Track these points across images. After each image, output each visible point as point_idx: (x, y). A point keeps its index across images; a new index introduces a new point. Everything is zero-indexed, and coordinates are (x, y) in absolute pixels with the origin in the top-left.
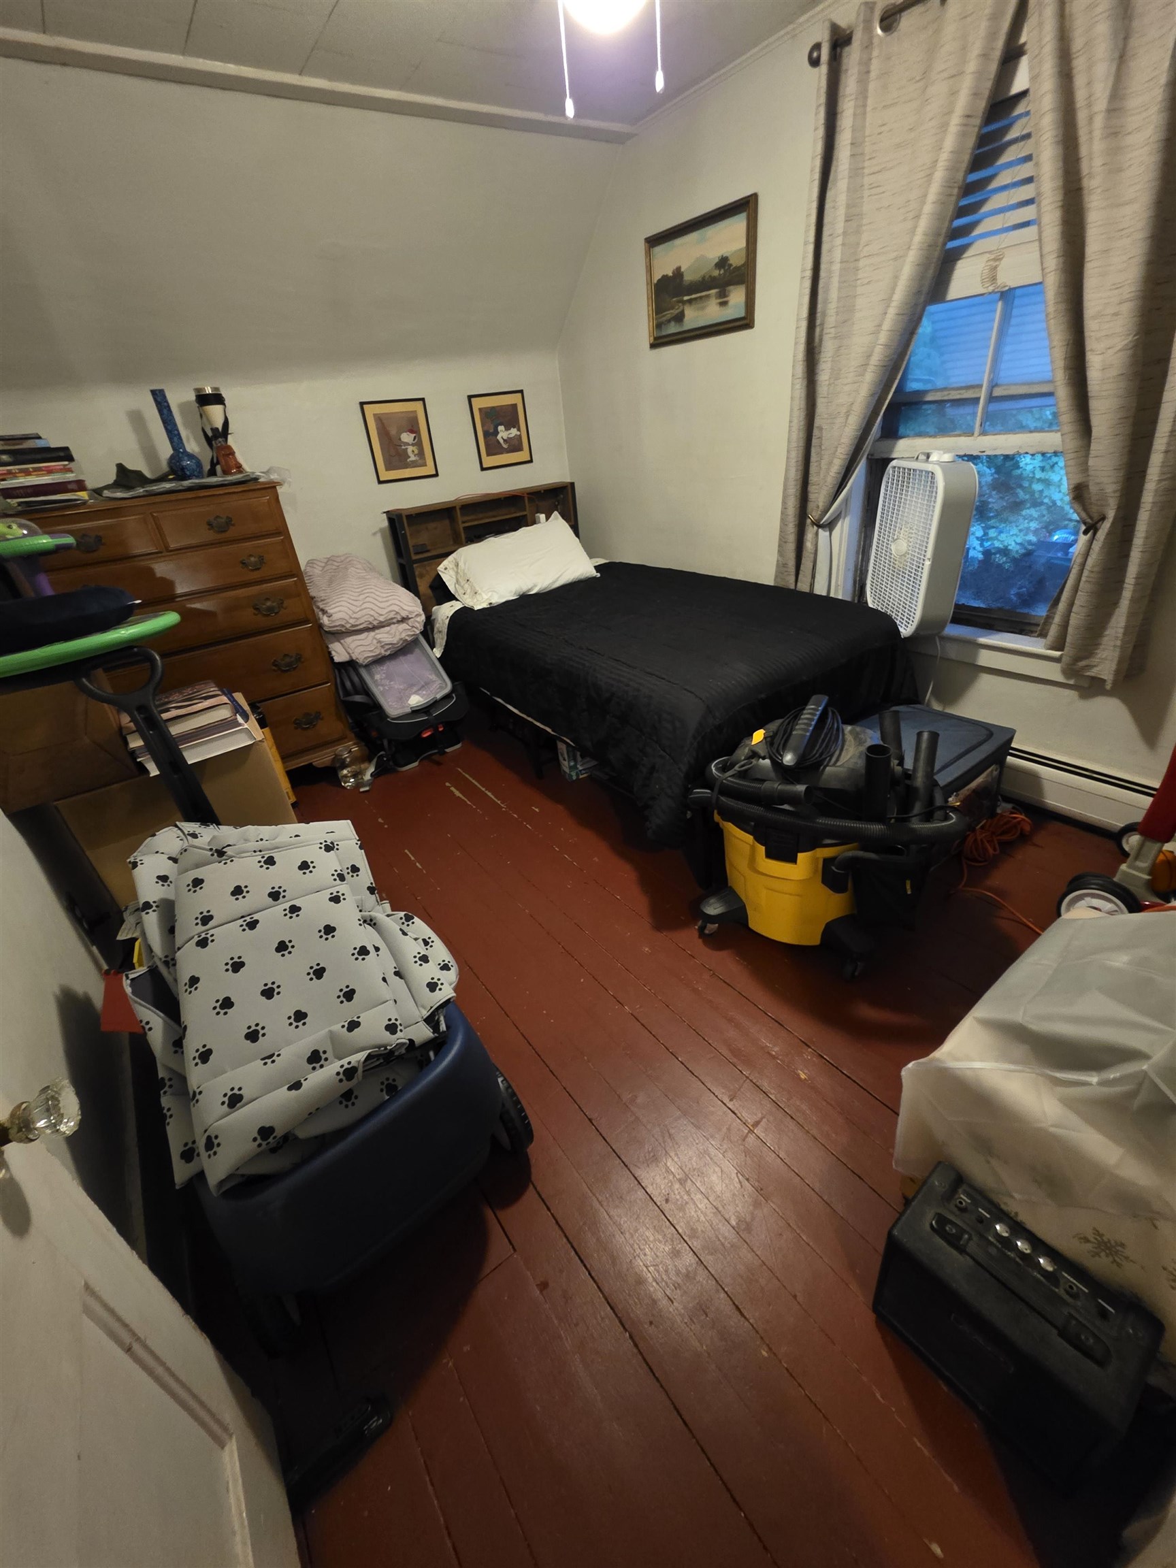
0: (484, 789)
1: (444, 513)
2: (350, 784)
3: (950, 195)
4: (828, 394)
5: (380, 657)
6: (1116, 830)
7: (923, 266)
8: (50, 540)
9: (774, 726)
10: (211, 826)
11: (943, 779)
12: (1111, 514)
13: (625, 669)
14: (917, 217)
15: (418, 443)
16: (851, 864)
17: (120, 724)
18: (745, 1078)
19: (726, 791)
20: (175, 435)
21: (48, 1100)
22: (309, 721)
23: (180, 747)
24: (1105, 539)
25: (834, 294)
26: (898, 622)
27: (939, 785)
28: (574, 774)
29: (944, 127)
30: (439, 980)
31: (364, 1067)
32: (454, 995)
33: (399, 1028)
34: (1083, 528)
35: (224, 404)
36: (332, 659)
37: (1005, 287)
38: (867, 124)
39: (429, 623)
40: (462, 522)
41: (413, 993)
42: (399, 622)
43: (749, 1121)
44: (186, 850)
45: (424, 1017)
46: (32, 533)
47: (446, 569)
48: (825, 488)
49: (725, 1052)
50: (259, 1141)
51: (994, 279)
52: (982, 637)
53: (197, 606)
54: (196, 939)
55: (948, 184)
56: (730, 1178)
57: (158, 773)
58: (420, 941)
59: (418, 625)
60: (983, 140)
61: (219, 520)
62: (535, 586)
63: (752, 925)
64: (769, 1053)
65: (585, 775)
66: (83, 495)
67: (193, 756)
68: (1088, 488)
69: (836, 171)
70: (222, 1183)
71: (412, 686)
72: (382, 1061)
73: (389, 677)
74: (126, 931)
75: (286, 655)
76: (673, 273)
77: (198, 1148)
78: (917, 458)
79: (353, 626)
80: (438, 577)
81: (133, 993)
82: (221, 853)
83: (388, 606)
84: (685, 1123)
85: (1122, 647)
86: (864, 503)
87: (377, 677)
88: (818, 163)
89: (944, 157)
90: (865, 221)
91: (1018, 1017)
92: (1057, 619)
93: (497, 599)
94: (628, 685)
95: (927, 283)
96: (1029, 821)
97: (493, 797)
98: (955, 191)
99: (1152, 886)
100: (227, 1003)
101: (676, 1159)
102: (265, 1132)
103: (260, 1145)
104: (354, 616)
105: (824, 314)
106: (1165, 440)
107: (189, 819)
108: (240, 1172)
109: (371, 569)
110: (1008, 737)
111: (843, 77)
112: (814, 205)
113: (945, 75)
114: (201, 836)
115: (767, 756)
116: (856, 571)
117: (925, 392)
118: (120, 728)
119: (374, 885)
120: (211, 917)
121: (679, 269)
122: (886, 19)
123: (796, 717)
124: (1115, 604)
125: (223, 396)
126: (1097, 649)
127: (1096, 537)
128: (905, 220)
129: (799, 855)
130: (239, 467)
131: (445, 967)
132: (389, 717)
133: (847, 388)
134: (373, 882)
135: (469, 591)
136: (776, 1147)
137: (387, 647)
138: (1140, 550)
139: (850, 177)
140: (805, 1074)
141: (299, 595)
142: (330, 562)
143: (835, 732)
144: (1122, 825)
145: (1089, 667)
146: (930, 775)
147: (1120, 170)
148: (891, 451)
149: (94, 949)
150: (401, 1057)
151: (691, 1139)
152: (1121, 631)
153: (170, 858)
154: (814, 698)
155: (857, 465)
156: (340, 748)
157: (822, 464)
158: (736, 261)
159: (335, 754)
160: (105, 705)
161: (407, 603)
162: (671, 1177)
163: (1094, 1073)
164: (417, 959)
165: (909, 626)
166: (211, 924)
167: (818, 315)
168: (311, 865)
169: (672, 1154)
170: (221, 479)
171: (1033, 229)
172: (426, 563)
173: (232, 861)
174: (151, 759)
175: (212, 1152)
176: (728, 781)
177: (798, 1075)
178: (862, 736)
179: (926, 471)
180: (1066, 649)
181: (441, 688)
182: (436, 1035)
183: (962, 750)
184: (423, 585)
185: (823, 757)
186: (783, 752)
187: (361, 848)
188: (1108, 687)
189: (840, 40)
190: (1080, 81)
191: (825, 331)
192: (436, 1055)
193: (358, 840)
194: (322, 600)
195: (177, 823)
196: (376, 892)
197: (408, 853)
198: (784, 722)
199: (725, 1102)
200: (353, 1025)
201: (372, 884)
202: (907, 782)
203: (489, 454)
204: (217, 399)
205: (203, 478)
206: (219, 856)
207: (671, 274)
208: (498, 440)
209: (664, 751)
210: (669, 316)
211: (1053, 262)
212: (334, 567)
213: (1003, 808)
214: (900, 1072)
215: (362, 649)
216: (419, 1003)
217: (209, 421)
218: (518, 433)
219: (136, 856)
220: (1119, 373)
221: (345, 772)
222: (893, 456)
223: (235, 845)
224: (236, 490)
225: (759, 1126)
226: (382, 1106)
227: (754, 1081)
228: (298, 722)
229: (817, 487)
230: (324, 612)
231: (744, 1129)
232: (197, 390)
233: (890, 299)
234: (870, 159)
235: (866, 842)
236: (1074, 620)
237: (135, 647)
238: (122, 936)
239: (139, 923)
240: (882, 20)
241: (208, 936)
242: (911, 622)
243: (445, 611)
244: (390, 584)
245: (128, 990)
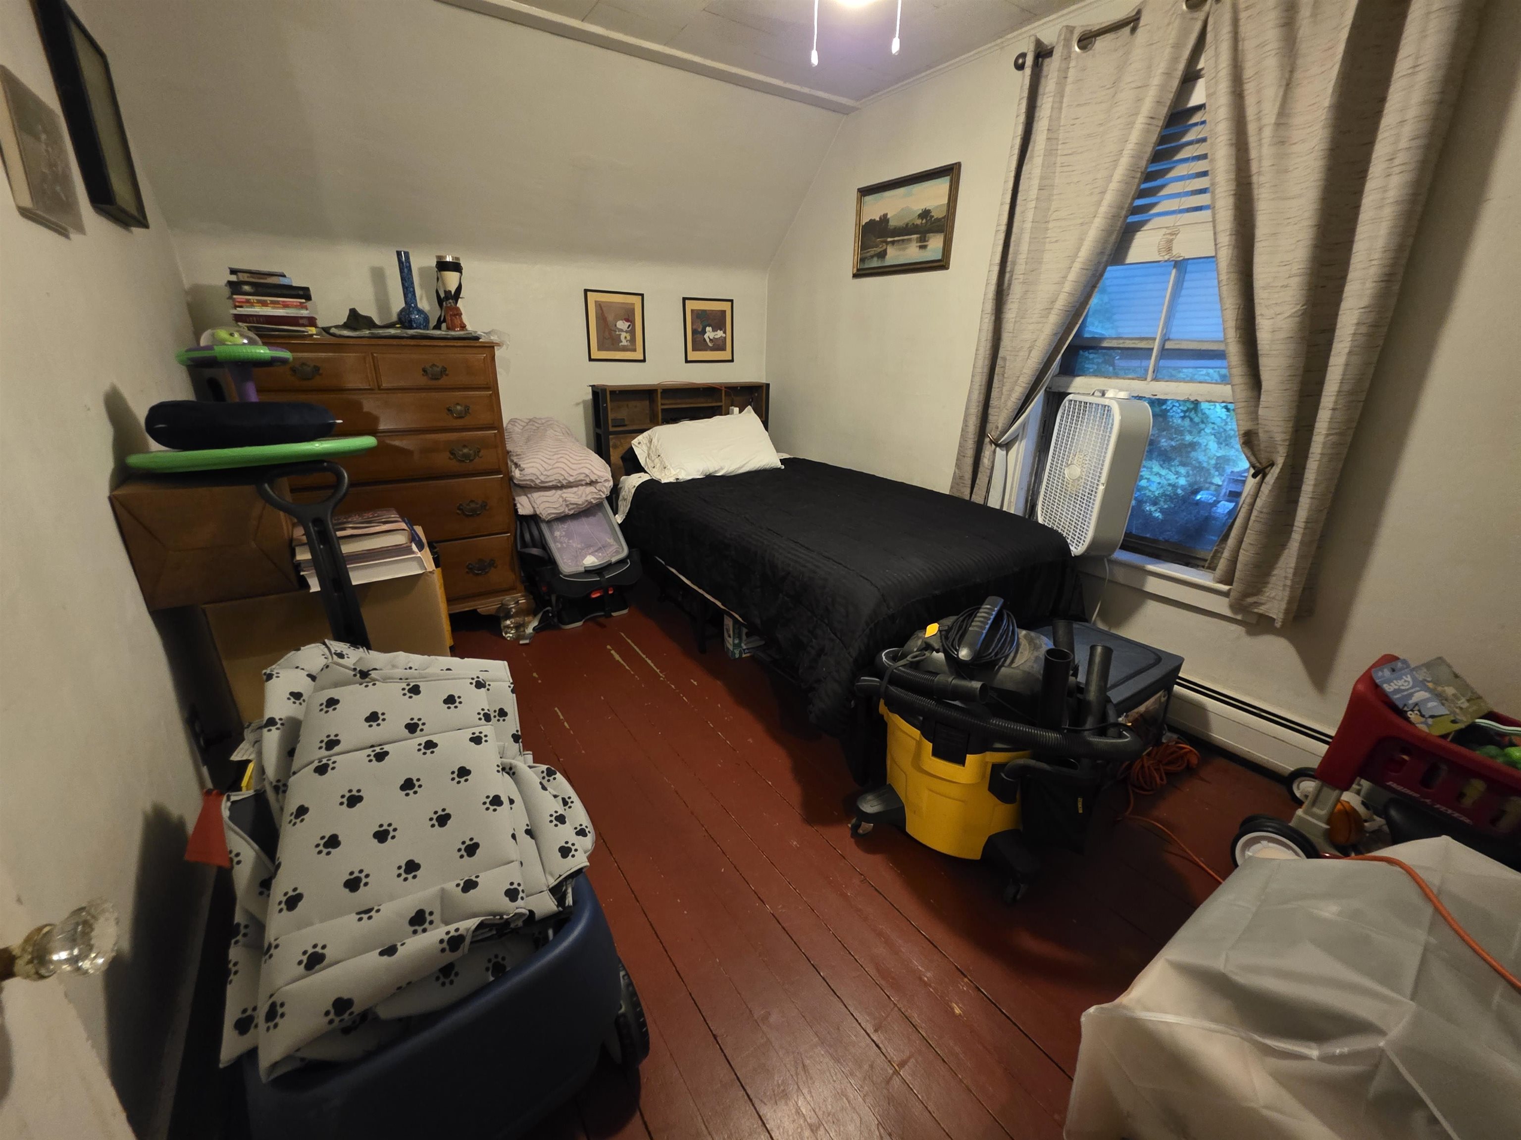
0: (644, 656)
1: (647, 394)
2: (511, 635)
3: (1133, 177)
4: (1014, 329)
5: (563, 515)
6: (1286, 773)
7: (1108, 232)
8: (268, 351)
9: (949, 621)
10: (361, 649)
11: (1117, 695)
12: (1280, 461)
13: (803, 551)
14: (1103, 193)
15: (632, 331)
16: (1021, 772)
17: (292, 536)
18: (892, 1006)
19: (896, 680)
20: (410, 292)
21: (77, 924)
22: (483, 566)
23: (348, 566)
24: (1274, 483)
25: (1024, 247)
26: (1069, 541)
27: (1111, 701)
28: (737, 652)
29: (1131, 125)
30: (573, 845)
31: (473, 937)
32: (588, 864)
33: (521, 895)
34: (1252, 471)
35: (461, 273)
36: (516, 511)
37: (1179, 257)
38: (1063, 117)
39: (615, 491)
40: (661, 404)
41: (543, 858)
42: (587, 484)
43: (895, 1059)
44: (327, 667)
45: (550, 887)
46: (252, 342)
47: (639, 443)
48: (1006, 411)
49: (873, 972)
50: (332, 1016)
51: (1169, 250)
52: (1149, 564)
53: (397, 443)
54: (316, 764)
55: (1133, 168)
56: (870, 1130)
57: (318, 589)
58: (560, 799)
59: (605, 490)
60: (1163, 139)
61: (435, 369)
62: (722, 469)
63: (910, 829)
64: (920, 979)
65: (748, 655)
66: (312, 330)
67: (358, 578)
68: (1258, 436)
69: (1033, 151)
70: (275, 1065)
71: (589, 546)
72: (494, 932)
73: (569, 535)
74: (243, 751)
75: (472, 501)
76: (880, 218)
77: (258, 1017)
78: (1093, 394)
79: (542, 482)
80: (631, 450)
81: (230, 818)
82: (364, 675)
83: (580, 469)
84: (823, 1053)
85: (1292, 587)
86: (1040, 428)
87: (557, 534)
88: (1018, 142)
89: (1130, 148)
90: (1055, 192)
91: (1219, 964)
92: (1226, 554)
93: (684, 476)
94: (805, 566)
95: (1109, 247)
96: (1196, 752)
97: (652, 665)
98: (1139, 175)
99: (1329, 836)
100: (333, 842)
101: (809, 1098)
102: (341, 1005)
103: (331, 1022)
104: (545, 473)
105: (1014, 263)
106: (1333, 399)
107: (338, 638)
108: (299, 1054)
109: (569, 433)
110: (1177, 664)
111: (1043, 81)
112: (1012, 174)
113: (1133, 85)
114: (348, 657)
115: (941, 649)
116: (1028, 490)
117: (1102, 339)
118: (291, 540)
119: (520, 733)
120: (337, 742)
121: (885, 215)
122: (1085, 39)
123: (971, 615)
124: (1283, 546)
125: (462, 265)
126: (1265, 587)
127: (1265, 481)
128: (1091, 194)
129: (968, 755)
130: (463, 327)
131: (581, 833)
132: (562, 574)
133: (1031, 327)
134: (519, 729)
135: (659, 465)
136: (924, 1095)
137: (571, 506)
138: (1310, 496)
139: (1044, 155)
140: (960, 1008)
141: (496, 447)
142: (531, 423)
143: (1010, 634)
144: (1292, 769)
145: (1257, 604)
146: (1103, 688)
147: (1286, 171)
148: (1068, 387)
149: (205, 770)
150: (516, 931)
151: (828, 1074)
152: (1291, 571)
153: (309, 675)
154: (990, 599)
155: (1037, 394)
156: (507, 598)
157: (1004, 390)
158: (937, 214)
159: (502, 604)
160: (282, 513)
161: (599, 469)
162: (802, 1121)
163: (1313, 1045)
164: (553, 818)
165: (1080, 545)
166: (337, 749)
167: (1009, 264)
168: (458, 700)
169: (805, 1091)
170: (444, 333)
171: (1207, 214)
172: (621, 436)
173: (374, 684)
174: (315, 575)
175: (273, 1023)
176: (899, 670)
177: (953, 1009)
178: (1037, 642)
179: (1102, 405)
180: (1235, 584)
181: (617, 552)
182: (560, 909)
183: (1132, 672)
184: (615, 455)
185: (999, 656)
186: (959, 647)
187: (513, 691)
188: (1278, 625)
189: (1043, 53)
190: (1250, 101)
191: (1014, 277)
192: (555, 934)
193: (511, 684)
194: (517, 455)
195: (326, 641)
196: (520, 740)
197: (558, 711)
198: (958, 619)
199: (869, 1032)
200: (470, 885)
201: (517, 731)
202: (1079, 696)
203: (694, 349)
204: (456, 267)
205: (428, 330)
206: (361, 677)
207: (878, 219)
208: (705, 340)
209: (835, 634)
210: (872, 253)
211: (1226, 239)
212: (534, 428)
213: (1168, 737)
214: (1079, 1017)
215: (547, 505)
216: (547, 869)
217: (444, 284)
218: (724, 335)
219: (275, 669)
220: (1289, 335)
221: (508, 622)
222: (1070, 391)
223: (381, 670)
224: (456, 344)
225: (906, 1067)
226: (485, 988)
227: (903, 1010)
228: (470, 566)
229: (998, 410)
230: (517, 465)
231: (889, 1069)
232: (439, 257)
233: (1076, 256)
234: (1063, 143)
235: (1040, 750)
236: (1242, 557)
237: (326, 462)
238: (236, 757)
239: (258, 742)
240: (1079, 41)
241: (330, 762)
242: (1082, 542)
243: (633, 481)
244: (585, 449)
245: (226, 813)
